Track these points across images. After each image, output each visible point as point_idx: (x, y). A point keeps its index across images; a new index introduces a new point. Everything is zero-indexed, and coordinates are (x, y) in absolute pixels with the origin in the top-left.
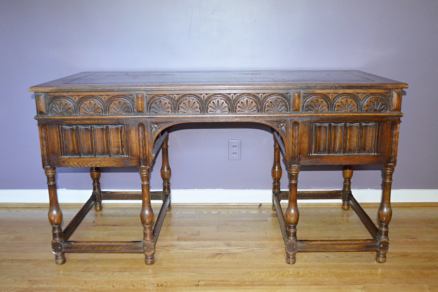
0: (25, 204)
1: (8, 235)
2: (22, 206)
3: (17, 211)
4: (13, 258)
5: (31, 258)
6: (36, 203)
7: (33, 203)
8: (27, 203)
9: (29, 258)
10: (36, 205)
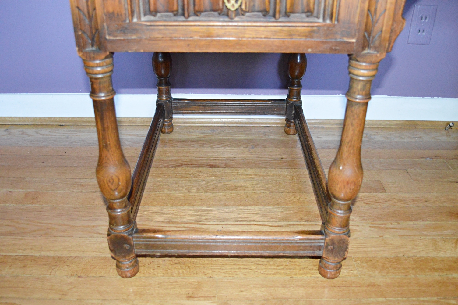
0: (35, 119)
1: (9, 190)
2: (30, 124)
3: (22, 134)
4: (25, 253)
5: (65, 254)
6: (54, 118)
7: (49, 118)
8: (40, 117)
9: (59, 254)
10: (56, 121)
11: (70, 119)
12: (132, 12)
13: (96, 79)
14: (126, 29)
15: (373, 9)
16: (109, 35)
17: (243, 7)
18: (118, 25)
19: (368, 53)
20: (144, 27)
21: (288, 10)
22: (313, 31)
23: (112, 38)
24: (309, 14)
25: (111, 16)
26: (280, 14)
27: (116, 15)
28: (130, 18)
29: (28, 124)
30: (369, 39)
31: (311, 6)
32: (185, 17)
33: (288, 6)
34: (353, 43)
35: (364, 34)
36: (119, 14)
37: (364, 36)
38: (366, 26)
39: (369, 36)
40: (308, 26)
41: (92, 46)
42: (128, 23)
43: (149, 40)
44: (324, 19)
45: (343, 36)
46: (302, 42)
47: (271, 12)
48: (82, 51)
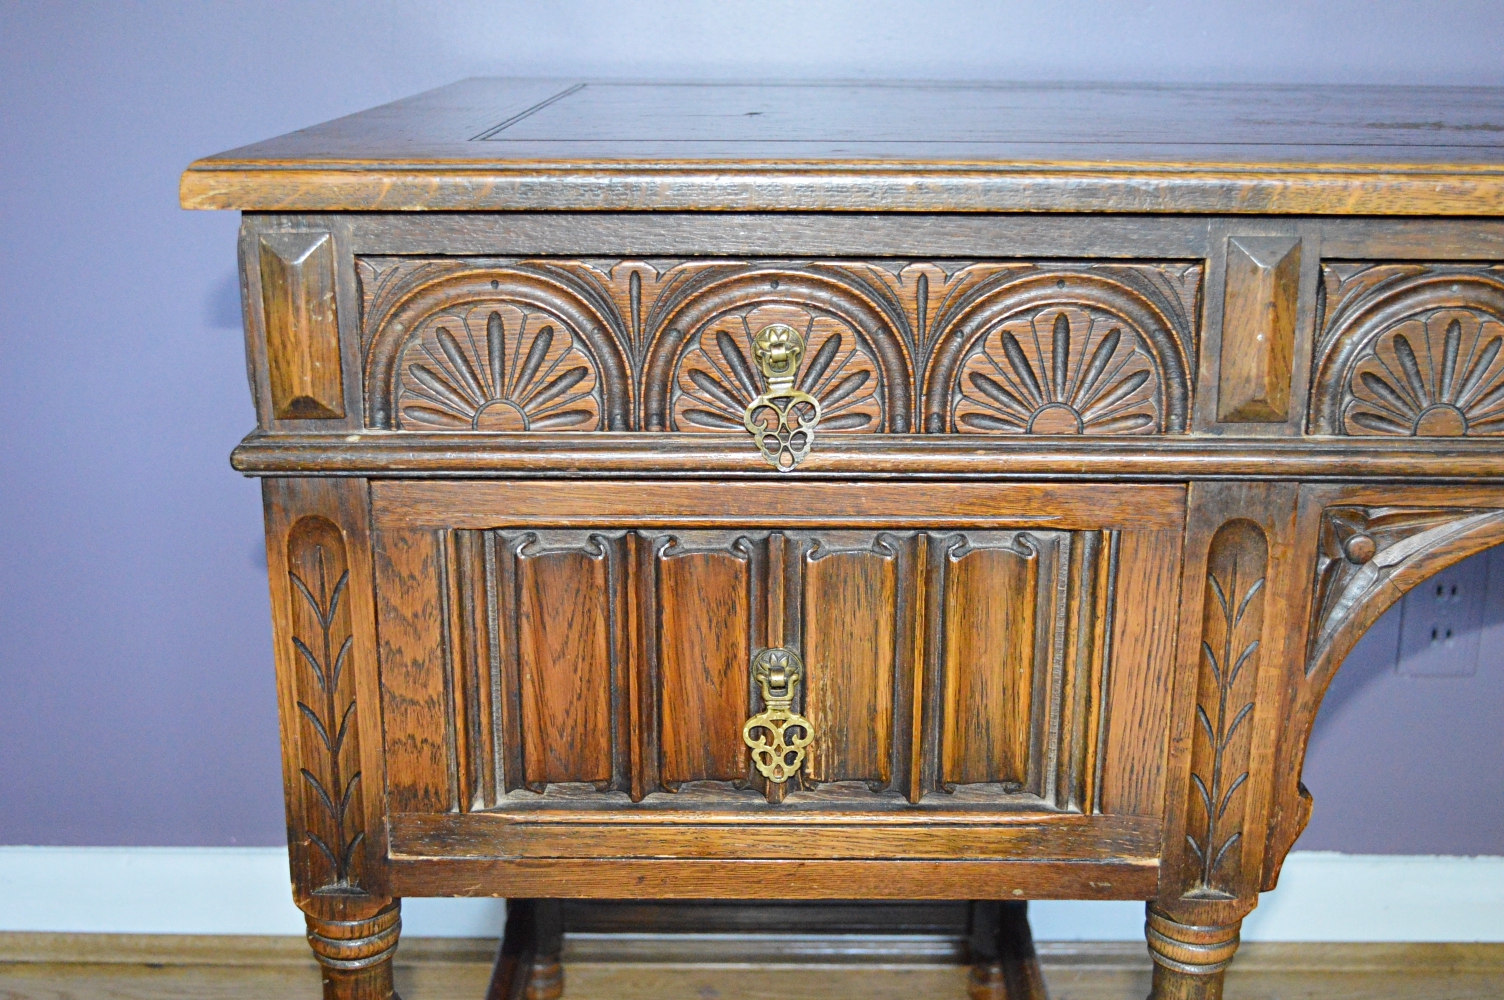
10: (135, 951)
11: (188, 943)
12: (472, 785)
13: (345, 972)
14: (451, 832)
15: (1207, 772)
16: (397, 849)
17: (810, 770)
18: (425, 822)
19: (1204, 896)
20: (507, 828)
21: (947, 778)
22: (1026, 839)
23: (404, 857)
24: (1011, 786)
25: (405, 797)
26: (921, 787)
27: (421, 793)
28: (464, 802)
29: (32, 958)
30: (1204, 854)
31: (1019, 765)
32: (630, 796)
33: (947, 766)
34: (1153, 869)
35: (1187, 841)
36: (432, 791)
37: (1187, 848)
38: (1190, 818)
39: (1202, 847)
40: (1010, 824)
41: (340, 878)
42: (457, 816)
43: (519, 865)
44: (1059, 801)
45: (1120, 849)
46: (994, 870)
47: (895, 781)
48: (308, 895)
